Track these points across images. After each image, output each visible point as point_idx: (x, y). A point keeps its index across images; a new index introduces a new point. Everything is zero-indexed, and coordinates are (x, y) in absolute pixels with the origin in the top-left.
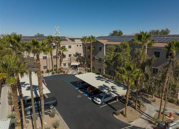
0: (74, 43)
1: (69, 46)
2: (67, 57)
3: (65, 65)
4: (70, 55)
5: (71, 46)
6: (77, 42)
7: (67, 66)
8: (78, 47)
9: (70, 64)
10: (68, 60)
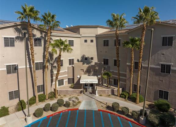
0: (79, 36)
2: (66, 64)
3: (61, 82)
4: (71, 62)
5: (72, 41)
6: (84, 34)
7: (66, 84)
8: (86, 43)
9: (73, 79)
10: (67, 71)
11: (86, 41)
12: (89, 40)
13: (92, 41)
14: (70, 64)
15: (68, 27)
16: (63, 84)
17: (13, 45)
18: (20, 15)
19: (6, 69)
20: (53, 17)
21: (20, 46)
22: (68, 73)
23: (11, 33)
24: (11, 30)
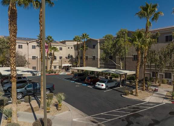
0: (65, 45)
1: (60, 48)
2: (58, 58)
3: (55, 67)
4: (61, 58)
5: (62, 48)
6: (68, 44)
7: (57, 68)
8: (69, 49)
9: (61, 66)
10: (58, 62)
11: (69, 48)
12: (70, 47)
13: (72, 48)
14: (60, 59)
15: (61, 41)
16: (56, 68)
17: (35, 48)
18: (38, 37)
19: (32, 57)
20: (51, 37)
21: (38, 49)
22: (59, 63)
23: (35, 44)
24: (35, 42)
